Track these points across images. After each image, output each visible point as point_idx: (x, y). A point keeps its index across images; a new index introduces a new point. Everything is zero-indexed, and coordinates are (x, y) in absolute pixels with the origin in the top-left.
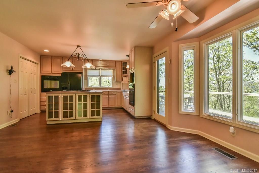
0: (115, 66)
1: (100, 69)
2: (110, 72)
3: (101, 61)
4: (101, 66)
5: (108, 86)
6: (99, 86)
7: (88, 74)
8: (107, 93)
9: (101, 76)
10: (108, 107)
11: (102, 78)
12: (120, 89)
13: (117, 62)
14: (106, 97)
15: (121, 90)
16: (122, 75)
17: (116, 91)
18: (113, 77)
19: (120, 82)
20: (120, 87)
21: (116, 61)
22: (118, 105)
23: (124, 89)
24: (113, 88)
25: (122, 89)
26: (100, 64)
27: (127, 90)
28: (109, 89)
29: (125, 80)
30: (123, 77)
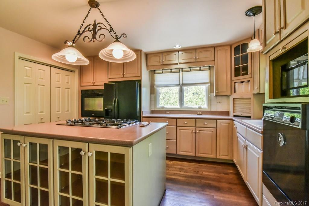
0: (214, 60)
1: (181, 71)
2: (203, 75)
3: (180, 52)
4: (180, 63)
5: (197, 106)
6: (179, 106)
7: (157, 83)
8: (193, 123)
9: (182, 84)
10: (195, 157)
11: (185, 88)
12: (227, 113)
13: (219, 48)
14: (191, 131)
15: (231, 117)
16: (234, 78)
17: (216, 119)
18: (209, 84)
19: (228, 96)
20: (229, 109)
21: (215, 47)
22: (222, 155)
23: (240, 114)
24: (209, 110)
25: (234, 112)
26: (178, 59)
27: (250, 117)
28: (200, 113)
29: (243, 90)
30: (235, 83)
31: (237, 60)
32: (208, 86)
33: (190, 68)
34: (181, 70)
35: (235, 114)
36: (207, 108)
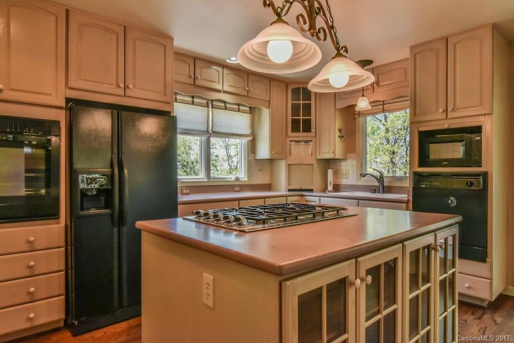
0: (269, 100)
1: (210, 105)
3: (225, 71)
4: (224, 92)
5: (233, 177)
6: (205, 176)
9: (212, 132)
13: (274, 83)
16: (290, 133)
21: (270, 79)
23: (298, 187)
24: (249, 183)
25: (289, 185)
26: (223, 82)
27: (311, 190)
28: (238, 189)
29: (301, 152)
30: (291, 141)
31: (295, 109)
32: (248, 141)
33: (239, 105)
34: (210, 102)
35: (291, 187)
36: (246, 179)
